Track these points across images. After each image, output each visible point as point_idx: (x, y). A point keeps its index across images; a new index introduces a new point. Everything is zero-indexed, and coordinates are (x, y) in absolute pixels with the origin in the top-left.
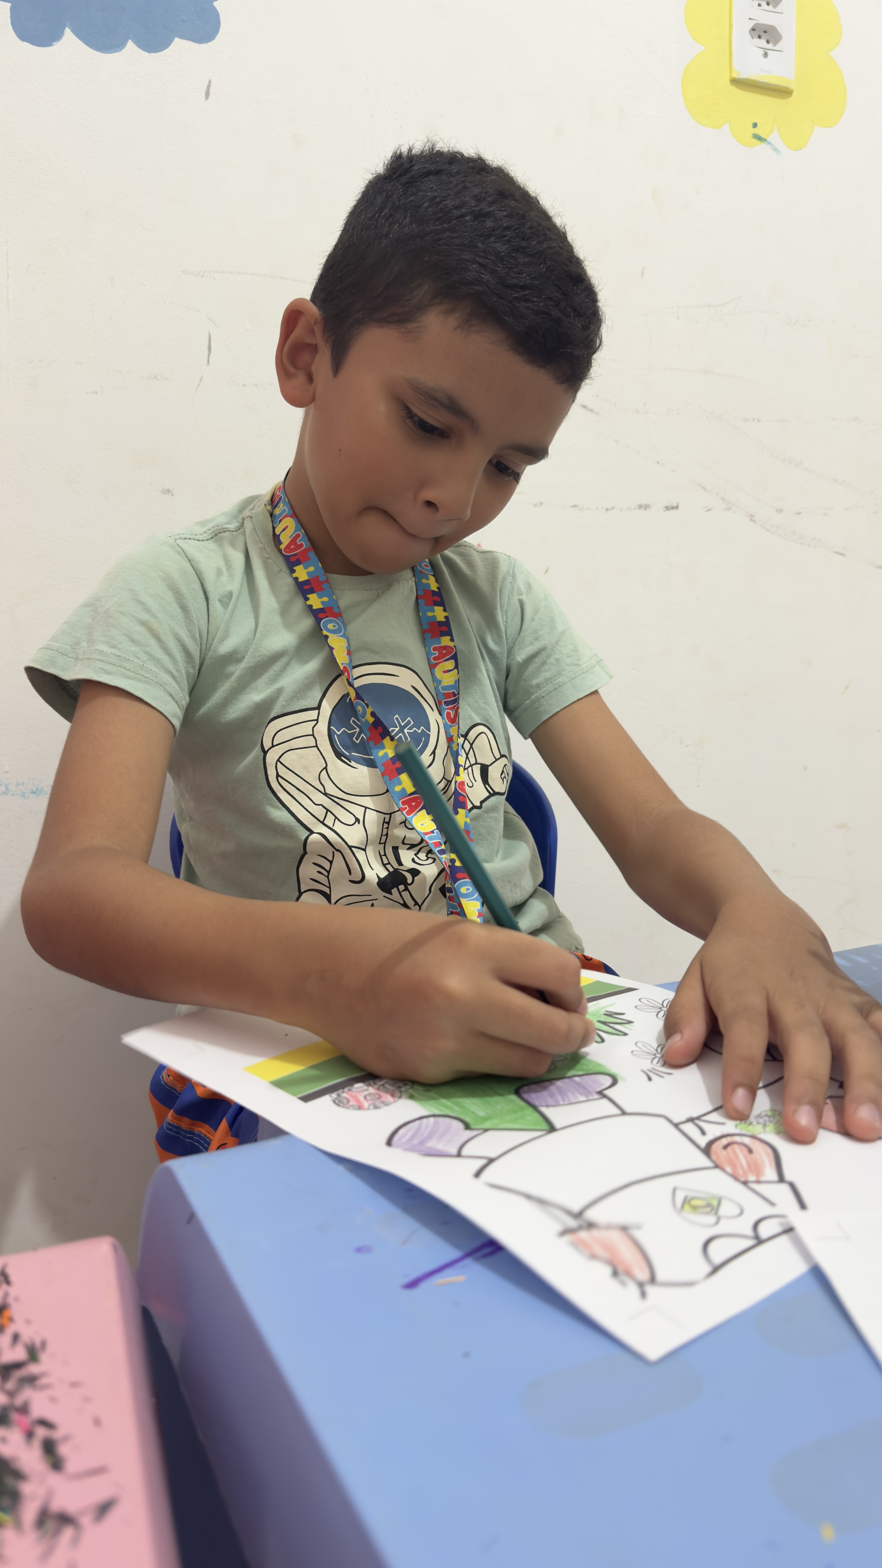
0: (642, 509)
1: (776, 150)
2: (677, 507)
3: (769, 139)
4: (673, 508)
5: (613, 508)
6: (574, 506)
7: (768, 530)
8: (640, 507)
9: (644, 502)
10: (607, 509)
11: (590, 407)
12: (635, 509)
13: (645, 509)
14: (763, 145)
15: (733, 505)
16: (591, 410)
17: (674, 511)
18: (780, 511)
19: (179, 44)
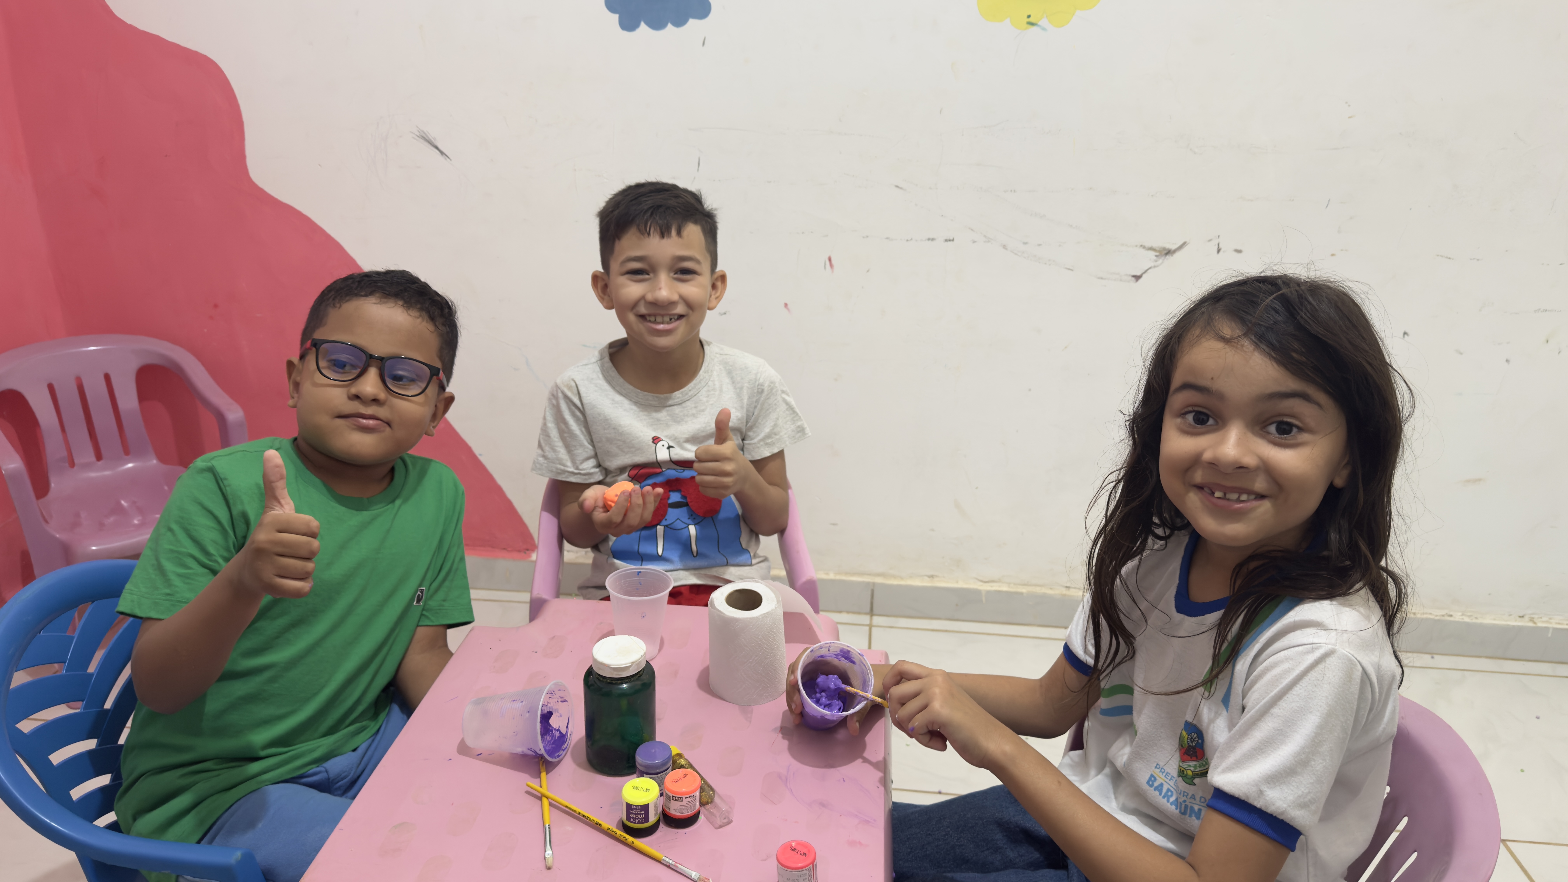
0: (930, 241)
1: (1044, 29)
2: (953, 240)
3: (1039, 23)
4: (950, 240)
5: (911, 239)
6: (887, 238)
7: (1016, 254)
8: (929, 239)
9: (931, 237)
10: (907, 240)
13: (932, 241)
14: (1034, 28)
15: (992, 239)
16: (901, 188)
17: (951, 242)
18: (1025, 243)
19: (692, 22)
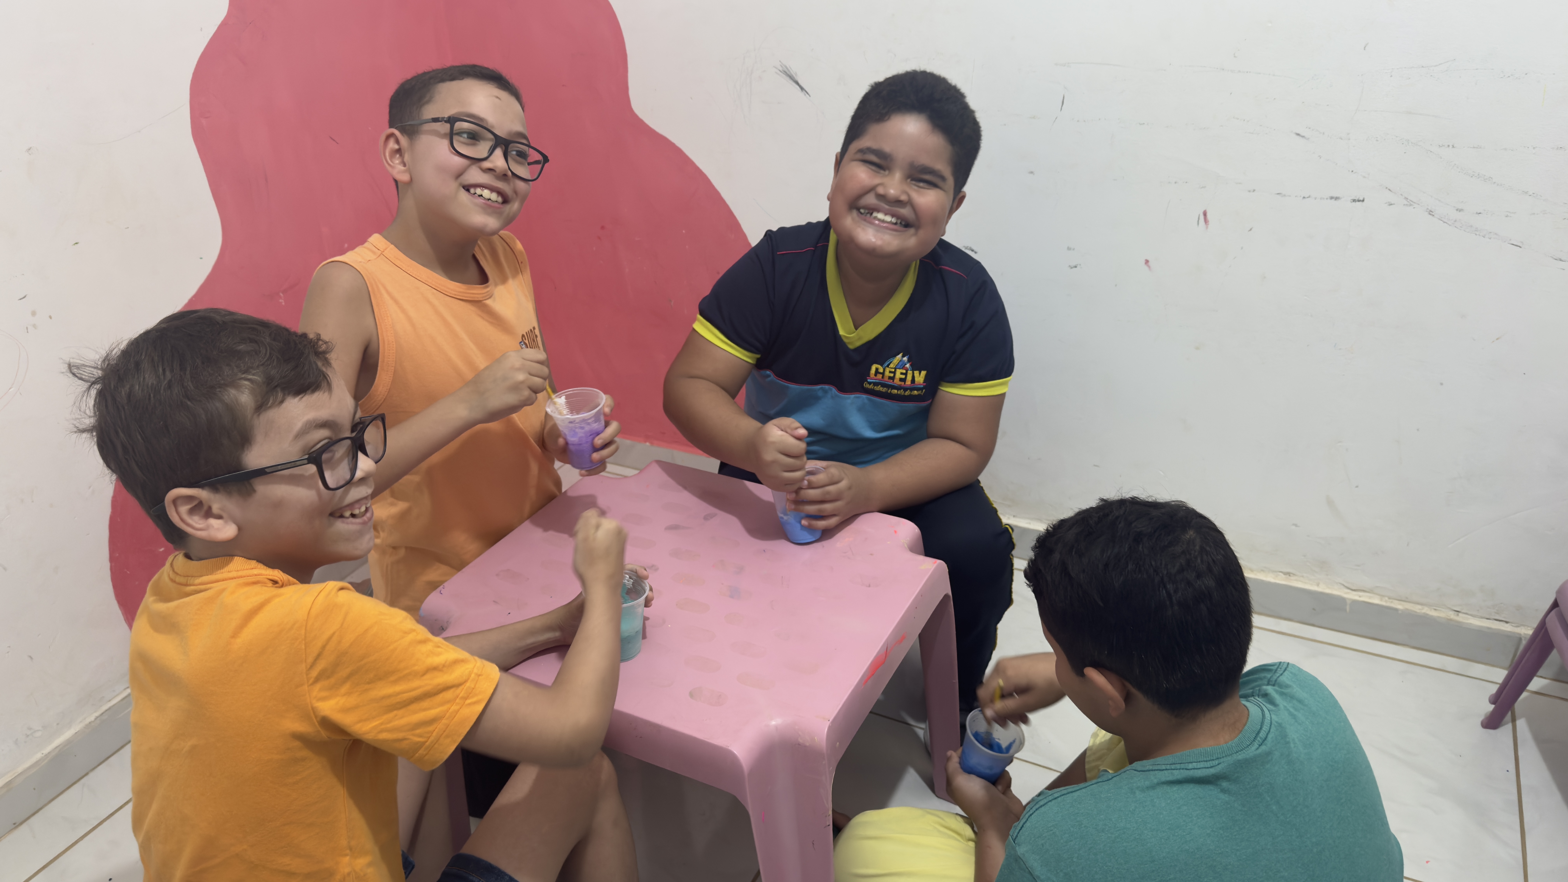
0: (1333, 200)
2: (1363, 201)
4: (1359, 201)
5: (1309, 197)
6: (1278, 194)
7: (1444, 222)
8: (1332, 198)
9: (1335, 195)
10: (1304, 198)
11: (1302, 134)
12: (1327, 199)
13: (1335, 200)
15: (1415, 203)
16: (1303, 137)
17: (1361, 203)
18: (1459, 210)
